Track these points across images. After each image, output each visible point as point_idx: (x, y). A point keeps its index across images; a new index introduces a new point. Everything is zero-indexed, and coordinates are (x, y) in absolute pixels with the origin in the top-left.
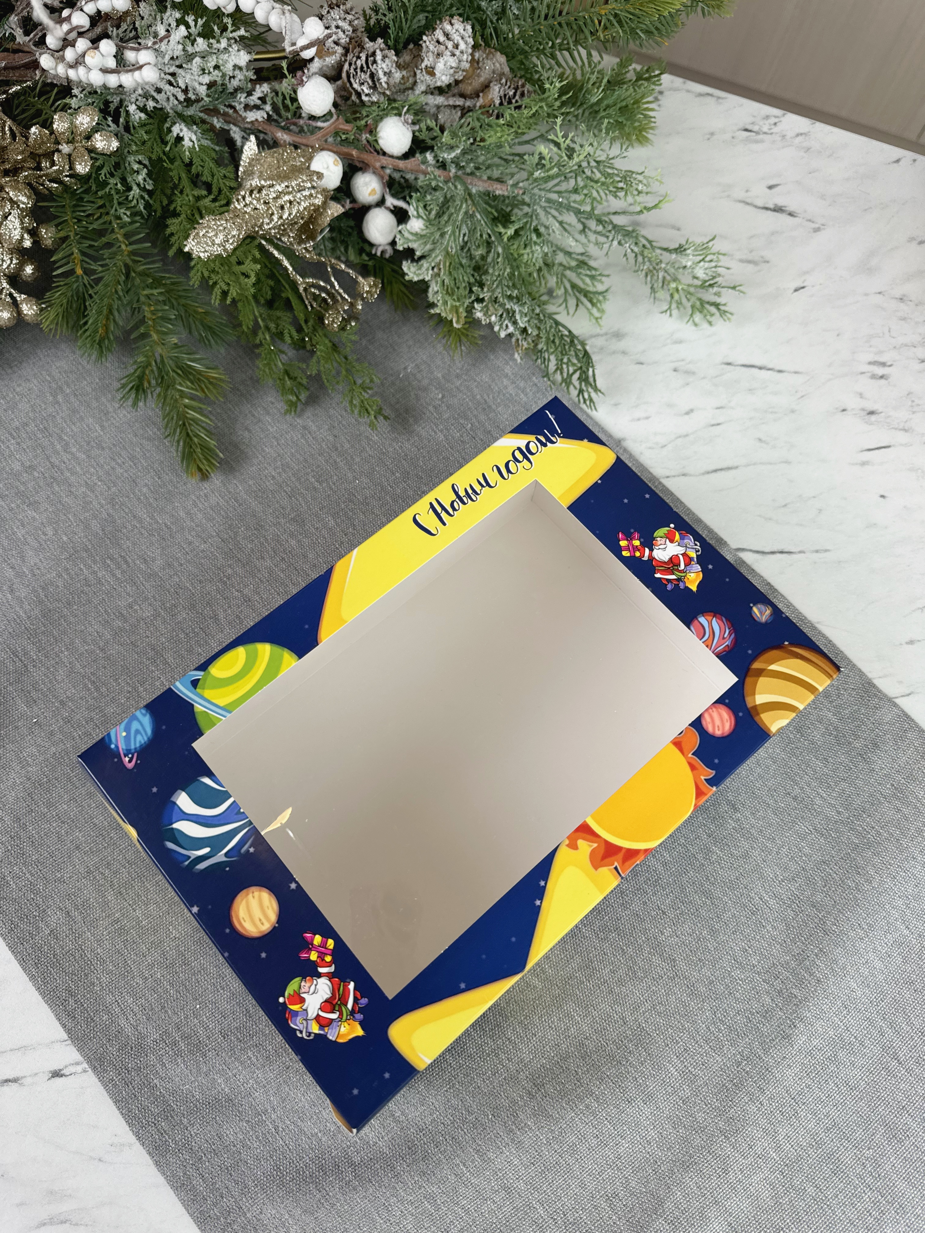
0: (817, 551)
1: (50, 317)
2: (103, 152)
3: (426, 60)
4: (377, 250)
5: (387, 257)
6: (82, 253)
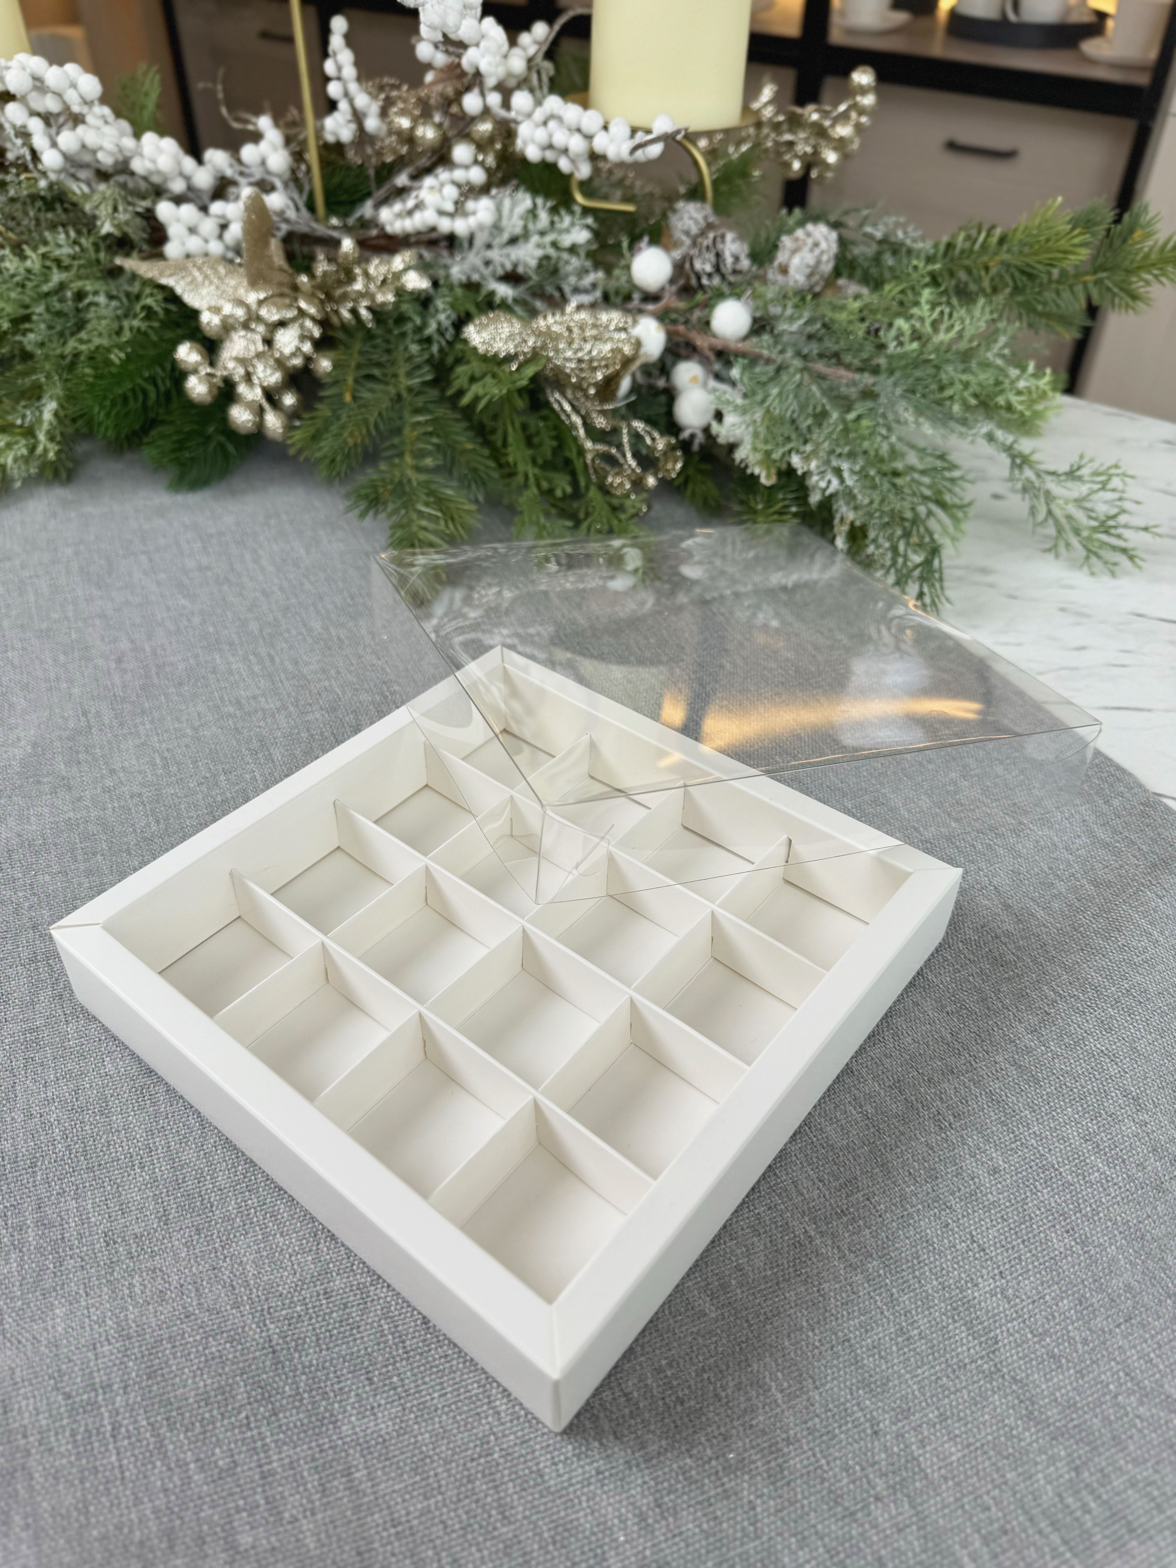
1: (298, 435)
2: (412, 293)
3: (781, 257)
4: (685, 435)
5: (696, 447)
6: (356, 381)
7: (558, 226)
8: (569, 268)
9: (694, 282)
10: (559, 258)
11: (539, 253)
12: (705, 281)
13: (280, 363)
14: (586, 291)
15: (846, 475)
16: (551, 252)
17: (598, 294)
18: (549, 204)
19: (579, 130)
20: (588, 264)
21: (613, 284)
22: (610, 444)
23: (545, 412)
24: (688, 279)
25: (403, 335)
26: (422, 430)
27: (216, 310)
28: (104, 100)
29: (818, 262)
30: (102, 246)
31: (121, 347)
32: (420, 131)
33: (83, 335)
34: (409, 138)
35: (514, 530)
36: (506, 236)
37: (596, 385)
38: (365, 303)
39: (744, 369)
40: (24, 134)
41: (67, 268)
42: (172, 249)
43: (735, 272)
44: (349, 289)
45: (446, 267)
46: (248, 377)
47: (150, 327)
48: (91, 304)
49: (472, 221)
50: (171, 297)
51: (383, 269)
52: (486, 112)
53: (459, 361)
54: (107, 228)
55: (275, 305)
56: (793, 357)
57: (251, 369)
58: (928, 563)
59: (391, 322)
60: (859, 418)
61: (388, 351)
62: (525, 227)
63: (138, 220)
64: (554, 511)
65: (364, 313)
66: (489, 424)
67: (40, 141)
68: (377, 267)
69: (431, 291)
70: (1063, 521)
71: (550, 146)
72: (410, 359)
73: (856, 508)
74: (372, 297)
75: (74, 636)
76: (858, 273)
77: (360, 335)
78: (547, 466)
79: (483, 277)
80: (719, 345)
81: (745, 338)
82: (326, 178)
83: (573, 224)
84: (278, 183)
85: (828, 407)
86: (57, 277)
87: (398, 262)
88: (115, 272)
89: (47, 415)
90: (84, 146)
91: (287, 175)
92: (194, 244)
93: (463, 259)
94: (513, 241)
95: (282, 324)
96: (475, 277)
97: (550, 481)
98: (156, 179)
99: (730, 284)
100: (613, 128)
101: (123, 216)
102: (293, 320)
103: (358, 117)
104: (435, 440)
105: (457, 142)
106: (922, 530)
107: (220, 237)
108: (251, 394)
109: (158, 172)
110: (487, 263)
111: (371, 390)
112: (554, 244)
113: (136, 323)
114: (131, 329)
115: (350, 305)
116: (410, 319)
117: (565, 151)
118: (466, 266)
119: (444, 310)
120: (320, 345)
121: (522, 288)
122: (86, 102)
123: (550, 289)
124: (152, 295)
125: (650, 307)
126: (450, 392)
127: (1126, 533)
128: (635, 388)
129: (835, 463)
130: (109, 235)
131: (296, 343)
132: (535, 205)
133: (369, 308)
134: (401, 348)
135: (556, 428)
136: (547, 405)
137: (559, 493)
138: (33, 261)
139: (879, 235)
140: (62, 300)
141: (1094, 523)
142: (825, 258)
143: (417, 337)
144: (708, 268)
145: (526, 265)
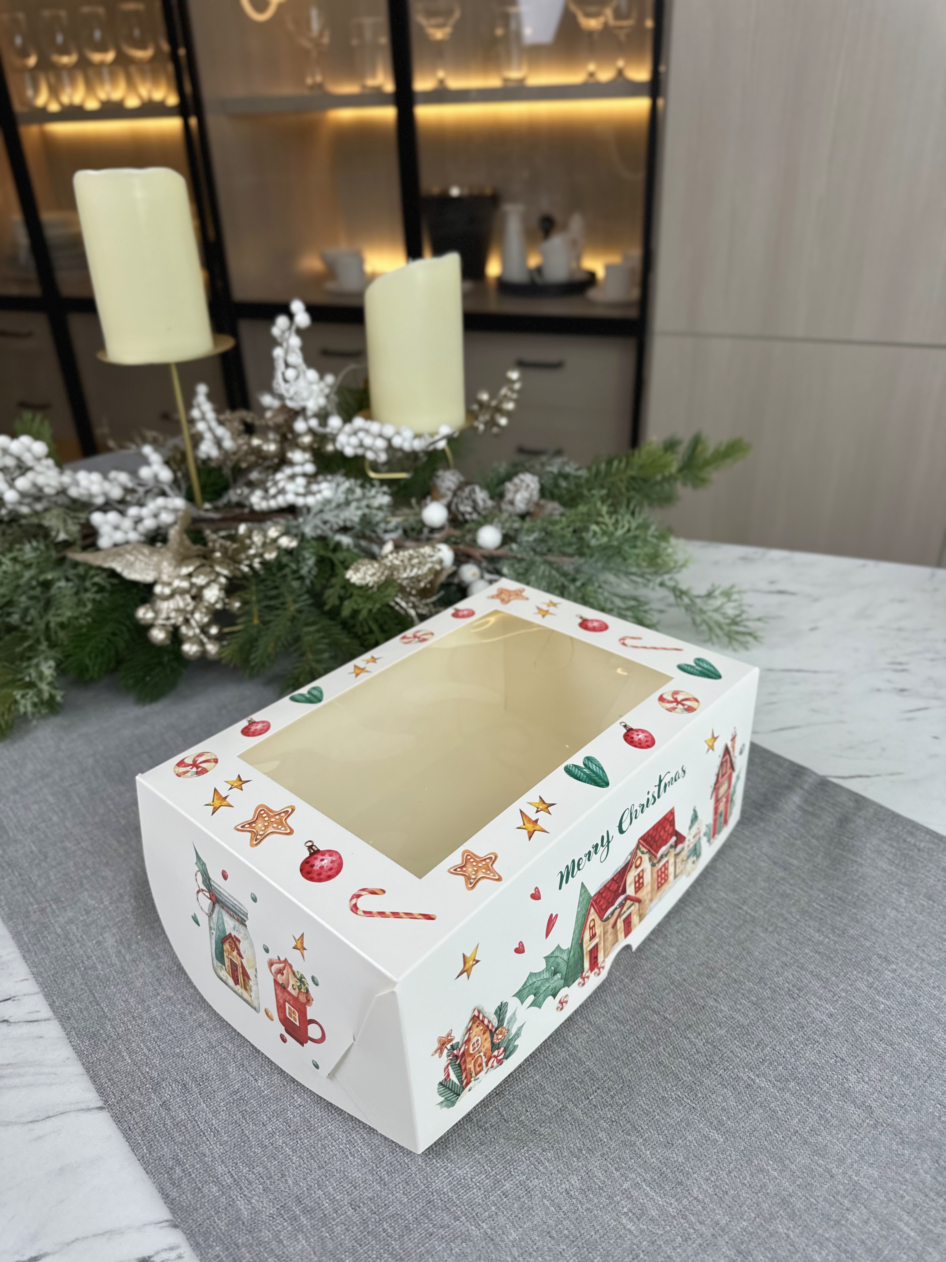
0: (892, 774)
1: (228, 650)
2: (286, 550)
3: (508, 496)
6: (260, 611)
7: (368, 495)
8: (379, 519)
9: (460, 518)
10: (371, 514)
11: (359, 512)
12: (468, 517)
13: (208, 609)
16: (366, 511)
17: (400, 532)
18: (358, 482)
19: (381, 436)
20: (391, 514)
21: (410, 524)
24: (458, 517)
25: (285, 576)
27: (167, 584)
28: (49, 456)
29: (530, 495)
31: (87, 615)
32: (265, 447)
33: (55, 610)
34: (258, 451)
36: (334, 505)
38: (258, 560)
39: (509, 565)
41: (30, 566)
42: (104, 542)
43: (484, 509)
44: (247, 554)
45: (299, 527)
46: (187, 622)
47: (103, 597)
48: (55, 588)
49: (318, 497)
50: (113, 575)
51: (261, 536)
52: (309, 430)
54: (62, 536)
56: (535, 555)
57: (188, 616)
59: (274, 570)
61: (277, 588)
62: (347, 499)
63: (80, 528)
65: (257, 566)
68: (258, 536)
69: (299, 547)
70: (712, 624)
71: (360, 446)
72: (293, 591)
74: (262, 556)
76: (550, 495)
77: (256, 580)
79: (323, 531)
80: (487, 554)
81: (502, 546)
83: (377, 492)
84: (170, 490)
85: (566, 583)
87: (271, 531)
89: (47, 671)
90: (35, 486)
91: (172, 483)
92: (118, 536)
93: (307, 521)
94: (340, 507)
96: (319, 532)
98: (85, 499)
99: (485, 517)
101: (71, 527)
102: (213, 580)
103: (219, 442)
105: (291, 450)
107: (136, 529)
108: (192, 632)
109: (89, 495)
110: (325, 522)
111: (274, 616)
112: (368, 506)
113: (92, 596)
114: (90, 600)
115: (248, 562)
116: (288, 566)
118: (310, 525)
119: (309, 558)
120: (229, 592)
122: (36, 458)
123: (368, 533)
124: (97, 575)
125: (437, 536)
126: (329, 608)
127: (749, 624)
130: (63, 541)
131: (216, 594)
132: (351, 485)
133: (260, 563)
134: (285, 585)
136: (390, 605)
139: (556, 472)
141: (728, 621)
142: (534, 491)
143: (295, 577)
144: (469, 509)
145: (351, 520)
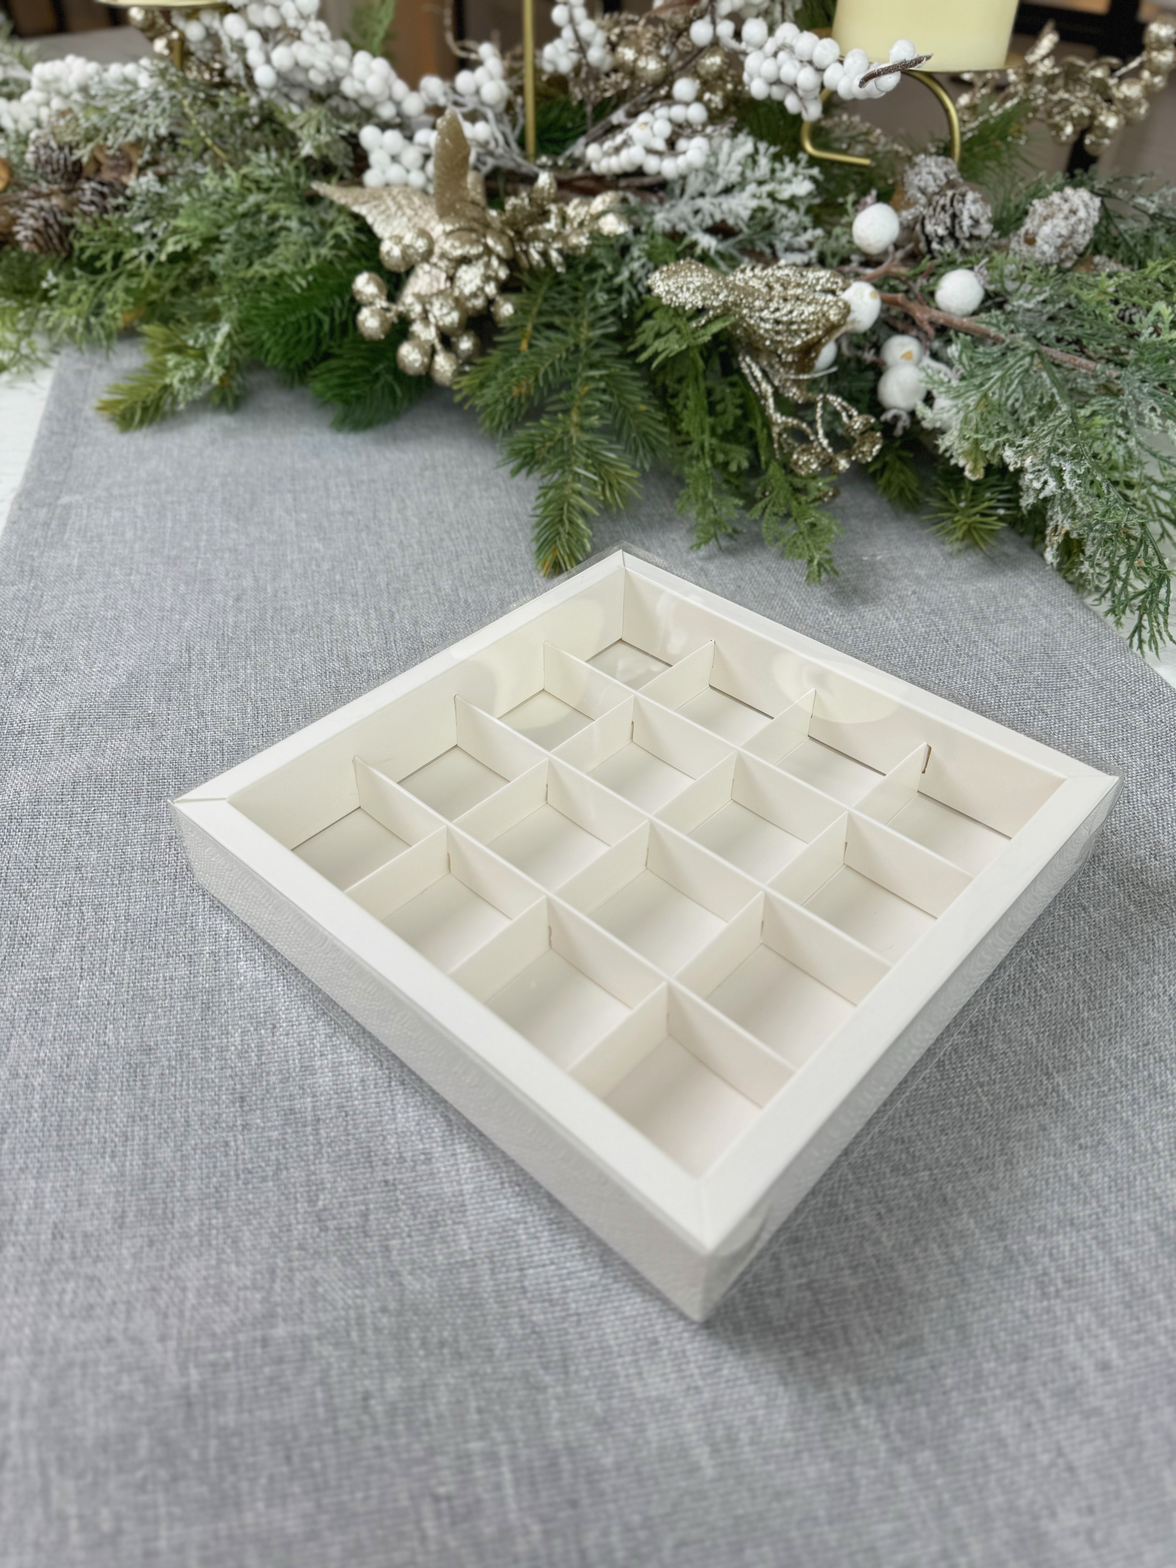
1: (465, 381)
2: (608, 237)
3: (1029, 225)
4: (888, 416)
5: (899, 431)
6: (536, 329)
7: (779, 174)
8: (785, 223)
9: (923, 246)
10: (776, 211)
11: (754, 204)
12: (935, 246)
13: (459, 303)
14: (801, 251)
15: (1066, 477)
16: (767, 203)
17: (813, 254)
18: (773, 150)
19: (810, 62)
20: (807, 221)
21: (833, 244)
22: (802, 419)
23: (735, 378)
24: (917, 242)
25: (593, 283)
26: (592, 385)
27: (398, 239)
28: (321, 15)
29: (1073, 232)
30: (303, 169)
31: (305, 276)
32: (641, 63)
33: (269, 260)
34: (632, 72)
35: (678, 503)
36: (720, 185)
37: (792, 351)
38: (557, 245)
39: (965, 346)
40: (241, 49)
41: (268, 190)
42: (371, 177)
43: (971, 238)
44: (540, 227)
45: (652, 214)
46: (425, 316)
47: (336, 256)
48: (282, 228)
49: (681, 161)
50: (363, 227)
51: (583, 211)
52: (715, 43)
53: (648, 315)
54: (307, 149)
55: (459, 239)
56: (1025, 339)
57: (428, 307)
58: (1153, 591)
59: (581, 268)
60: (1094, 413)
61: (575, 300)
62: (743, 175)
63: (342, 145)
64: (725, 487)
65: (554, 255)
66: (672, 386)
67: (254, 56)
68: (575, 209)
69: (630, 236)
71: (778, 82)
72: (595, 309)
73: (1073, 518)
74: (565, 239)
75: (200, 566)
76: (1121, 252)
77: (548, 280)
78: (728, 437)
79: (690, 227)
80: (941, 318)
81: (975, 313)
82: (540, 112)
83: (795, 174)
84: (490, 115)
85: (1057, 398)
86: (253, 199)
87: (599, 203)
88: (314, 199)
89: (219, 339)
90: (297, 64)
91: (501, 107)
92: (395, 173)
93: (672, 206)
94: (728, 190)
95: (465, 260)
96: (681, 227)
97: (726, 453)
98: (366, 103)
99: (964, 251)
100: (848, 61)
101: (324, 138)
102: (478, 257)
103: (582, 47)
104: (606, 398)
105: (680, 77)
106: (1151, 551)
107: (423, 168)
108: (427, 334)
109: (367, 95)
110: (697, 213)
111: (548, 339)
112: (771, 196)
113: (324, 251)
114: (318, 256)
115: (540, 245)
116: (603, 266)
117: (794, 88)
118: (674, 215)
119: (639, 258)
120: (505, 288)
121: (731, 241)
122: (304, 17)
123: (760, 245)
124: (344, 223)
125: (869, 271)
126: (631, 348)
128: (839, 360)
129: (1055, 463)
130: (308, 159)
131: (478, 282)
132: (756, 151)
133: (560, 251)
134: (589, 296)
135: (742, 396)
136: (739, 371)
137: (733, 467)
138: (233, 180)
139: (1152, 208)
140: (256, 223)
142: (1082, 228)
143: (607, 286)
144: (941, 231)
145: (737, 216)
